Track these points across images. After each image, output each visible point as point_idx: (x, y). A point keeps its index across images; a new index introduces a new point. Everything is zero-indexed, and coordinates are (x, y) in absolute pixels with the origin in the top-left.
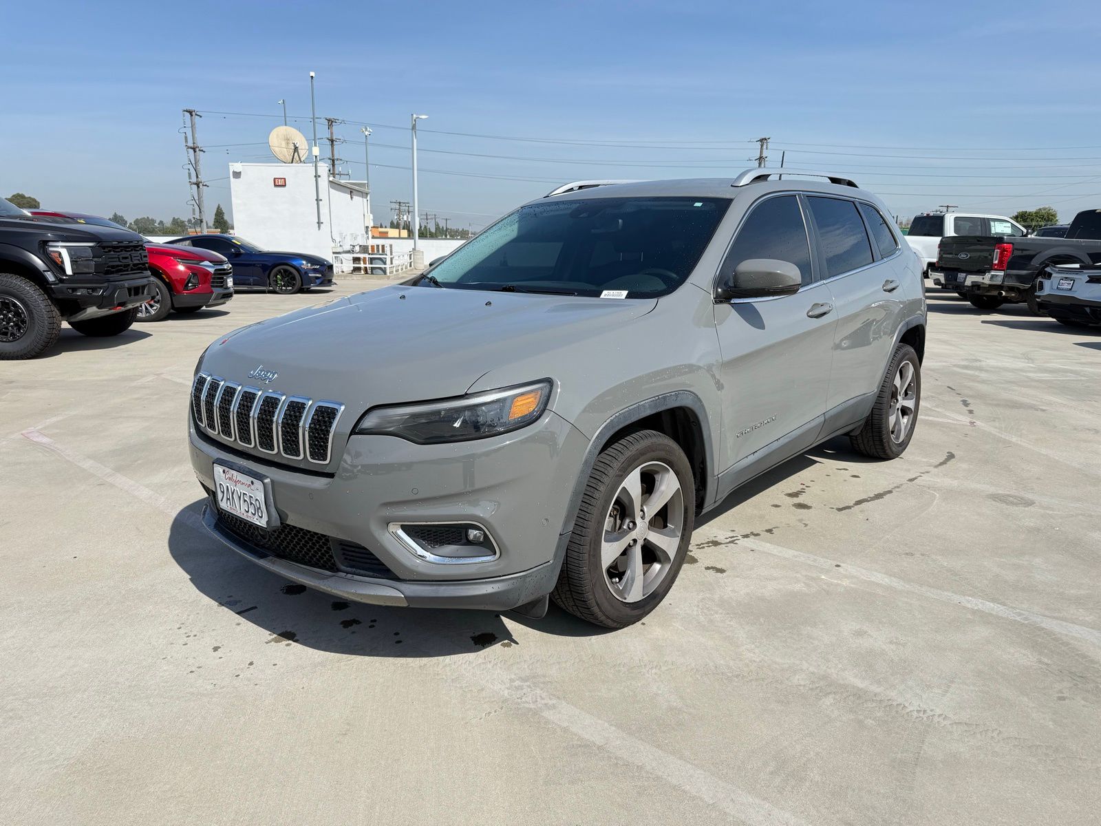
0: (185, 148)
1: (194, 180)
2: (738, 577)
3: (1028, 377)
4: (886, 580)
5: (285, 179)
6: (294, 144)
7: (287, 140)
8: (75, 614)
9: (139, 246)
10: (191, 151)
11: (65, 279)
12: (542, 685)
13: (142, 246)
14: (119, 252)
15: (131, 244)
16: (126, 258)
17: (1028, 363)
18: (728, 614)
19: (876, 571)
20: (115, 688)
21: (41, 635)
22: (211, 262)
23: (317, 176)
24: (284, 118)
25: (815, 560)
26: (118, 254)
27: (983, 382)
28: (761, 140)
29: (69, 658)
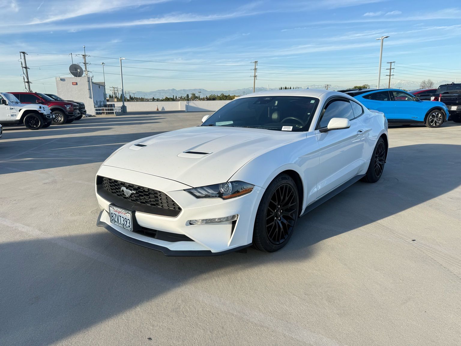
1: (26, 80)
5: (76, 82)
7: (76, 69)
23: (88, 81)
28: (256, 62)
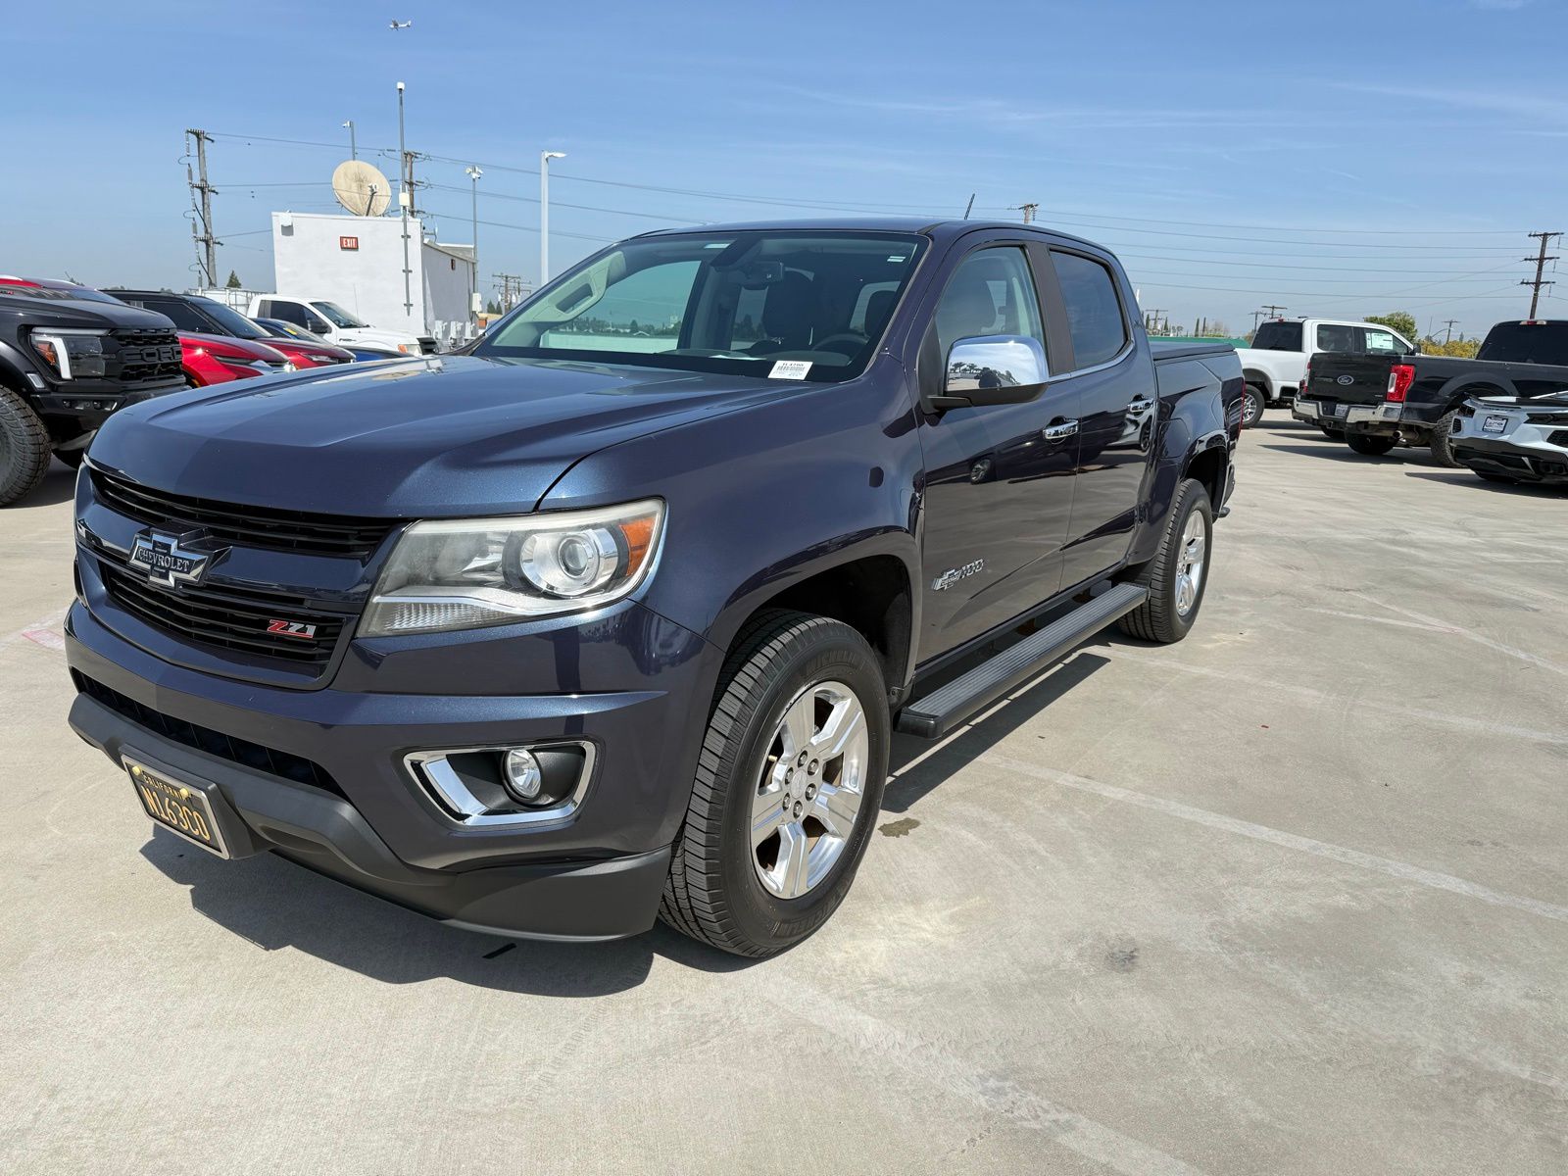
0: (189, 187)
1: (201, 234)
2: (1246, 884)
3: (1483, 558)
4: (1464, 888)
5: (356, 239)
6: (371, 187)
7: (360, 181)
8: (212, 962)
9: (169, 336)
10: (198, 192)
11: (59, 386)
12: (1034, 1086)
13: (173, 336)
14: (140, 345)
15: (159, 334)
16: (153, 355)
17: (1470, 536)
18: (1262, 950)
19: (1441, 871)
20: (328, 1105)
21: (168, 1005)
22: (267, 362)
23: (406, 237)
24: (351, 150)
25: (1344, 854)
26: (141, 348)
27: (1430, 564)
29: (230, 1048)
